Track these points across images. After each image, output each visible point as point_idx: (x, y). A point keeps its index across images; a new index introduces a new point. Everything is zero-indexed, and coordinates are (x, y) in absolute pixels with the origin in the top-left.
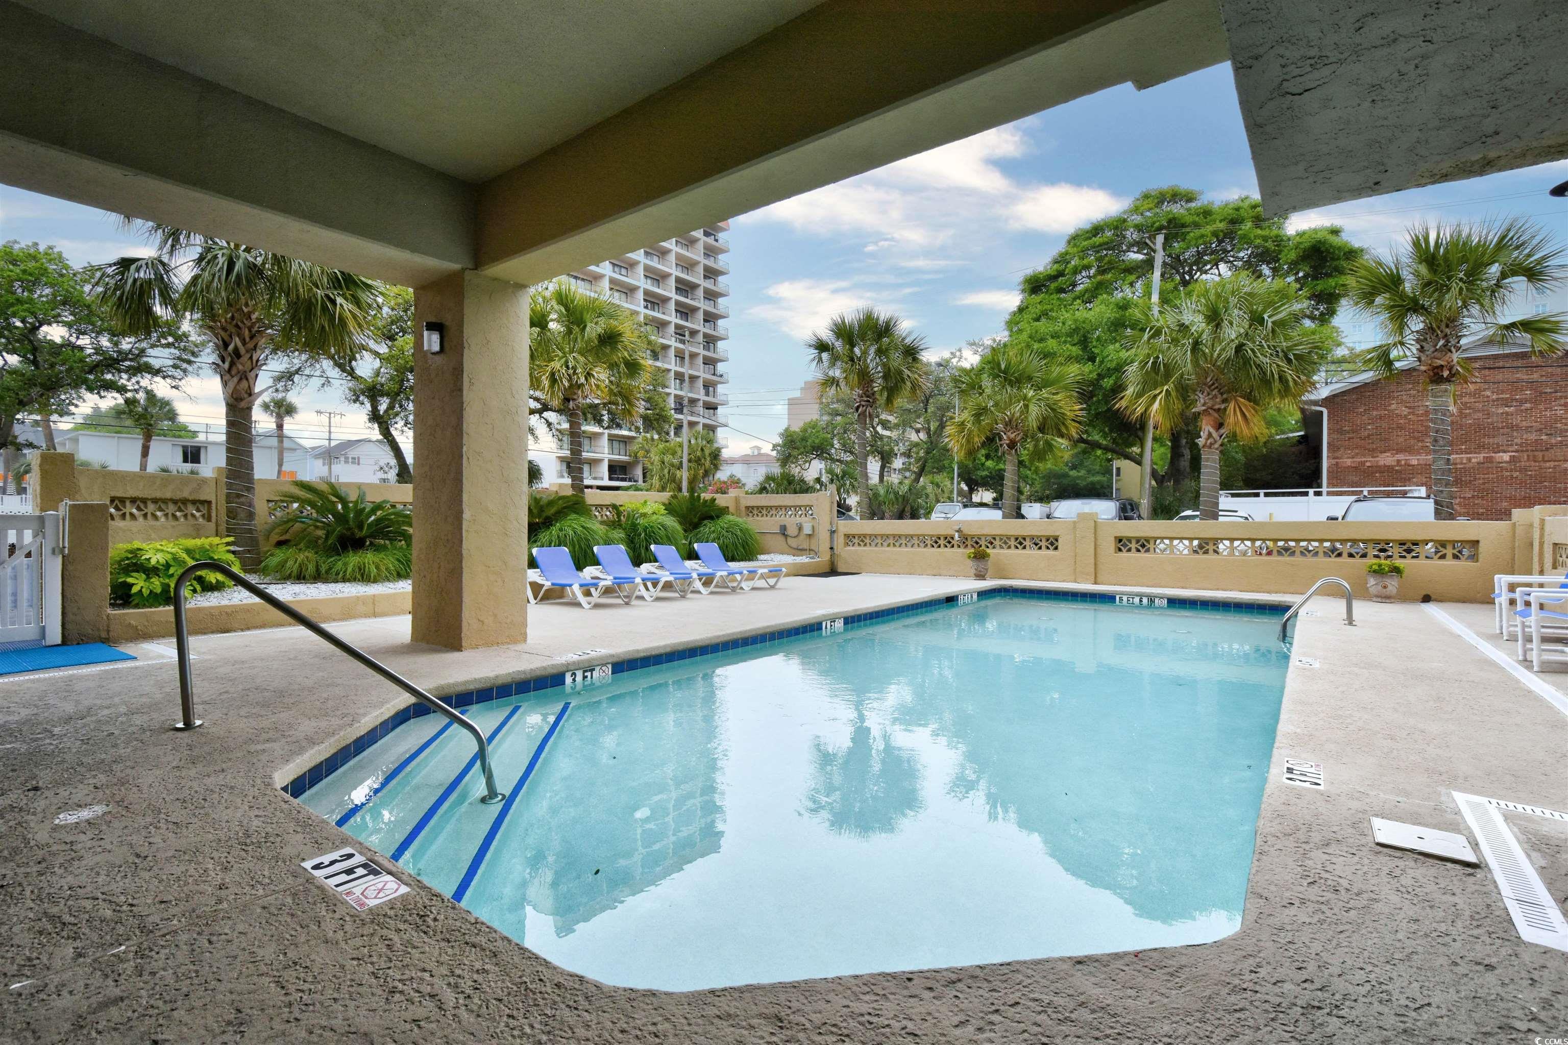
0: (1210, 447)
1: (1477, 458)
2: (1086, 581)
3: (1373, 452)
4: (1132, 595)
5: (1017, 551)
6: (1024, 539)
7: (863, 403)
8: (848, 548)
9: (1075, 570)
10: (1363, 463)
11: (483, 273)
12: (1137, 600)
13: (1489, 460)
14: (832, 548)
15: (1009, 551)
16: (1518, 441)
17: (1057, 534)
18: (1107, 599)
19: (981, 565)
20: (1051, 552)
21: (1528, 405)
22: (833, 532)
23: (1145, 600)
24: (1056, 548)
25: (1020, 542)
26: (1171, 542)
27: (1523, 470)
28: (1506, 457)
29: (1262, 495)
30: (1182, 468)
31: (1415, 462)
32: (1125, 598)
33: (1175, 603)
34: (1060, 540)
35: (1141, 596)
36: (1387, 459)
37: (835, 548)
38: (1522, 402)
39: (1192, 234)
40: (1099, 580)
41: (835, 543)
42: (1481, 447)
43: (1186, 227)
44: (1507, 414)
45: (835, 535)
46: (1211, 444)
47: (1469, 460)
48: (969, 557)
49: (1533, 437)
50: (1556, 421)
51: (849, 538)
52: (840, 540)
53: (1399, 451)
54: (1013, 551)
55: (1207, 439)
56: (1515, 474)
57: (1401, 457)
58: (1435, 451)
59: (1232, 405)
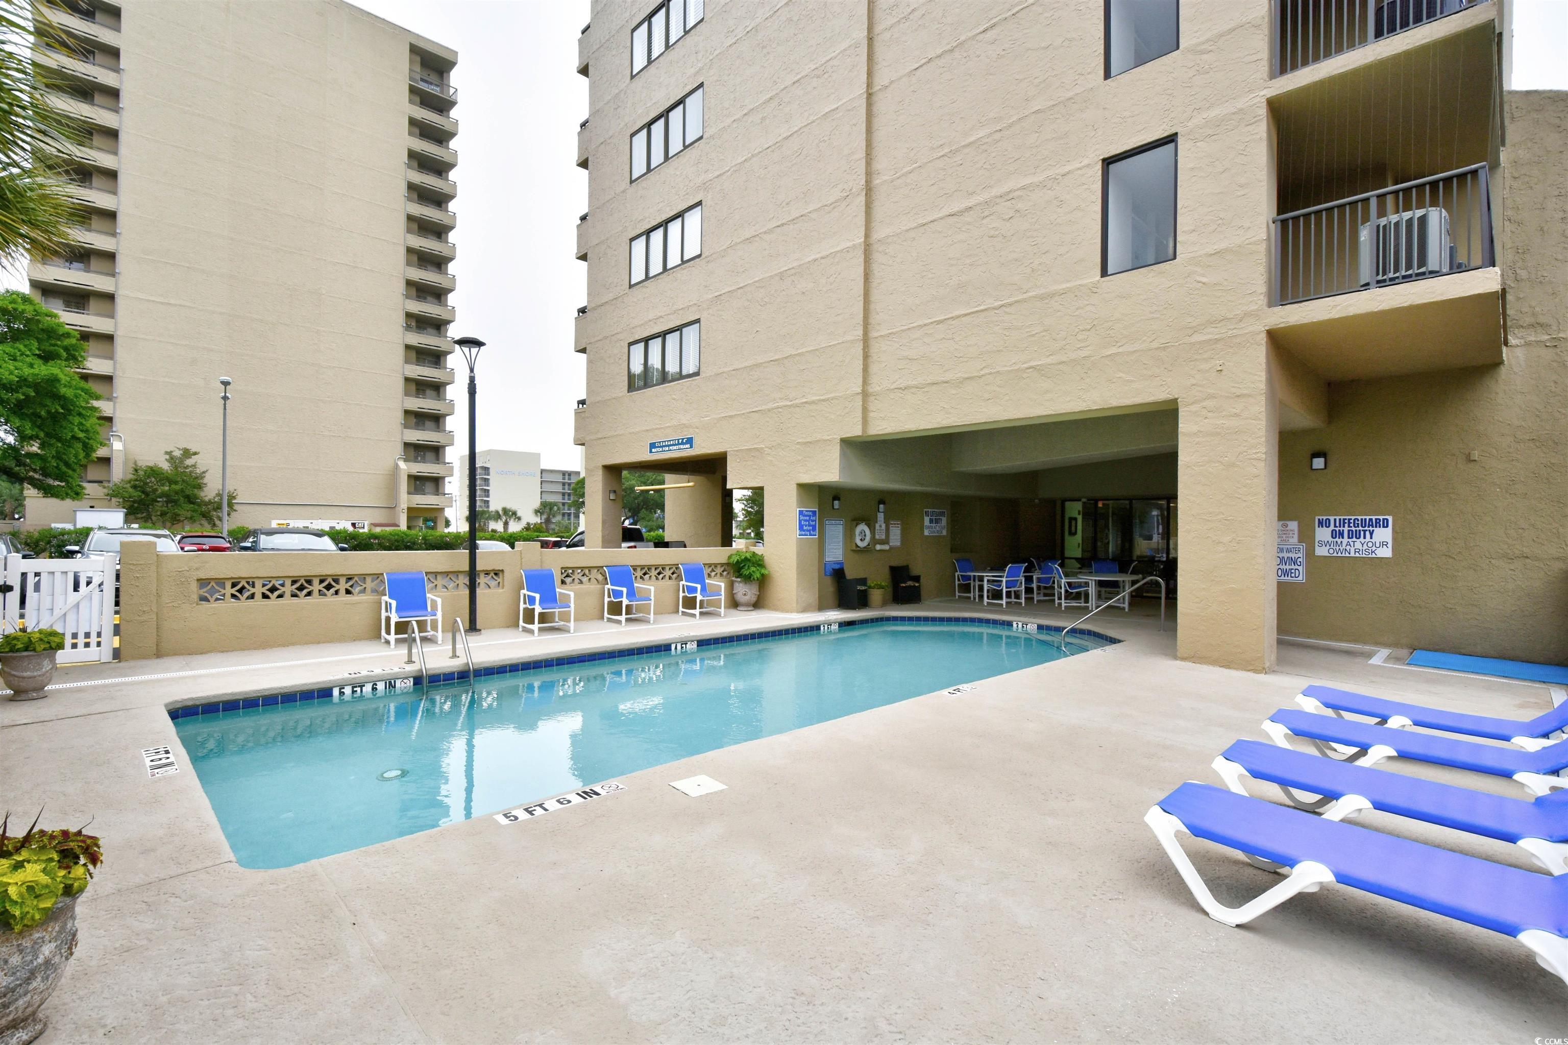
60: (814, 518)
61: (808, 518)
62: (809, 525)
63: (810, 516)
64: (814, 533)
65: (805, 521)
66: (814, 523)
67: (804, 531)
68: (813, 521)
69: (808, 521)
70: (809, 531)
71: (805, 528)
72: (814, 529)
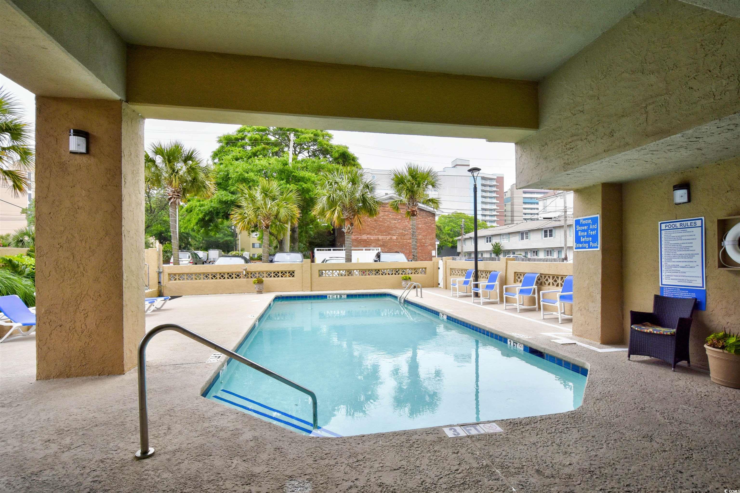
0: (349, 233)
1: (388, 237)
2: (307, 290)
3: (360, 234)
4: (333, 295)
5: (275, 278)
6: (278, 273)
7: (175, 196)
8: (171, 282)
9: (302, 285)
10: (358, 238)
11: (129, 105)
12: (335, 296)
13: (391, 238)
14: (159, 283)
15: (271, 279)
16: (398, 232)
17: (294, 270)
18: (323, 297)
19: (261, 286)
20: (291, 278)
21: (400, 221)
22: (159, 273)
23: (338, 296)
24: (293, 276)
25: (276, 274)
26: (333, 272)
27: (399, 242)
28: (395, 238)
29: (332, 250)
30: (295, 237)
31: (372, 238)
32: (331, 296)
33: (350, 296)
34: (295, 273)
35: (337, 294)
36: (365, 237)
37: (162, 282)
38: (399, 219)
39: (302, 136)
40: (312, 290)
41: (162, 279)
42: (389, 234)
43: (298, 132)
44: (395, 223)
45: (162, 274)
46: (349, 232)
47: (386, 238)
48: (255, 283)
49: (401, 231)
50: (406, 227)
51: (173, 276)
52: (165, 278)
53: (368, 234)
54: (272, 278)
55: (348, 230)
56: (397, 243)
57: (368, 236)
58: (413, 238)
59: (356, 217)
60: (595, 227)
61: (586, 228)
62: (588, 236)
63: (588, 225)
64: (595, 245)
65: (583, 231)
66: (594, 233)
67: (581, 243)
68: (592, 230)
69: (586, 231)
70: (588, 242)
71: (582, 239)
72: (595, 239)
